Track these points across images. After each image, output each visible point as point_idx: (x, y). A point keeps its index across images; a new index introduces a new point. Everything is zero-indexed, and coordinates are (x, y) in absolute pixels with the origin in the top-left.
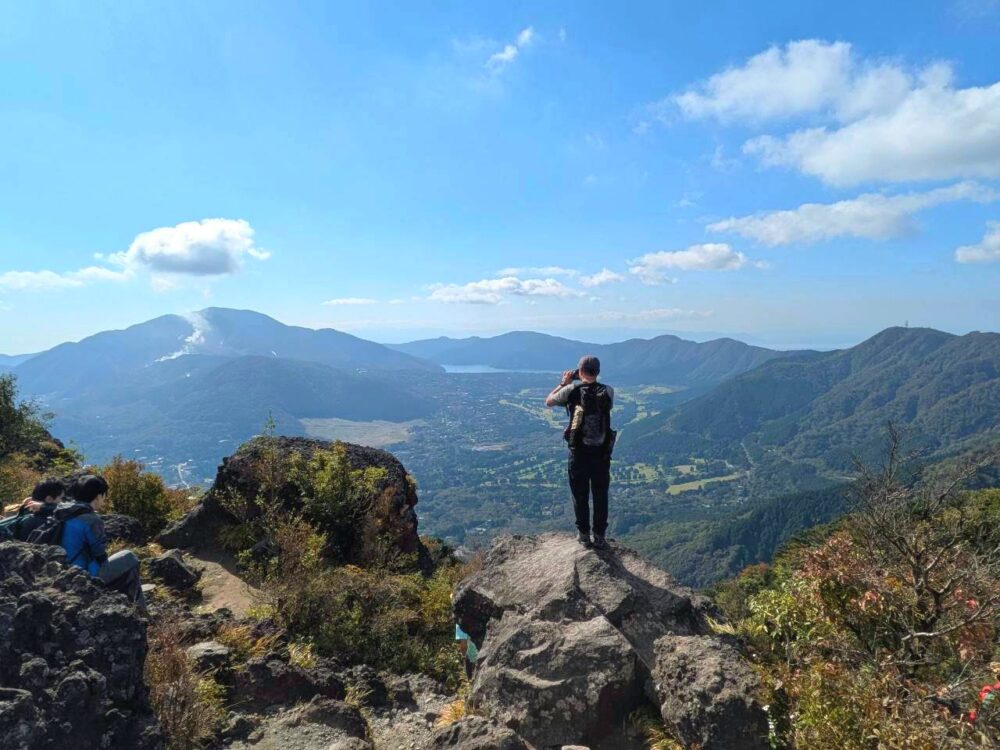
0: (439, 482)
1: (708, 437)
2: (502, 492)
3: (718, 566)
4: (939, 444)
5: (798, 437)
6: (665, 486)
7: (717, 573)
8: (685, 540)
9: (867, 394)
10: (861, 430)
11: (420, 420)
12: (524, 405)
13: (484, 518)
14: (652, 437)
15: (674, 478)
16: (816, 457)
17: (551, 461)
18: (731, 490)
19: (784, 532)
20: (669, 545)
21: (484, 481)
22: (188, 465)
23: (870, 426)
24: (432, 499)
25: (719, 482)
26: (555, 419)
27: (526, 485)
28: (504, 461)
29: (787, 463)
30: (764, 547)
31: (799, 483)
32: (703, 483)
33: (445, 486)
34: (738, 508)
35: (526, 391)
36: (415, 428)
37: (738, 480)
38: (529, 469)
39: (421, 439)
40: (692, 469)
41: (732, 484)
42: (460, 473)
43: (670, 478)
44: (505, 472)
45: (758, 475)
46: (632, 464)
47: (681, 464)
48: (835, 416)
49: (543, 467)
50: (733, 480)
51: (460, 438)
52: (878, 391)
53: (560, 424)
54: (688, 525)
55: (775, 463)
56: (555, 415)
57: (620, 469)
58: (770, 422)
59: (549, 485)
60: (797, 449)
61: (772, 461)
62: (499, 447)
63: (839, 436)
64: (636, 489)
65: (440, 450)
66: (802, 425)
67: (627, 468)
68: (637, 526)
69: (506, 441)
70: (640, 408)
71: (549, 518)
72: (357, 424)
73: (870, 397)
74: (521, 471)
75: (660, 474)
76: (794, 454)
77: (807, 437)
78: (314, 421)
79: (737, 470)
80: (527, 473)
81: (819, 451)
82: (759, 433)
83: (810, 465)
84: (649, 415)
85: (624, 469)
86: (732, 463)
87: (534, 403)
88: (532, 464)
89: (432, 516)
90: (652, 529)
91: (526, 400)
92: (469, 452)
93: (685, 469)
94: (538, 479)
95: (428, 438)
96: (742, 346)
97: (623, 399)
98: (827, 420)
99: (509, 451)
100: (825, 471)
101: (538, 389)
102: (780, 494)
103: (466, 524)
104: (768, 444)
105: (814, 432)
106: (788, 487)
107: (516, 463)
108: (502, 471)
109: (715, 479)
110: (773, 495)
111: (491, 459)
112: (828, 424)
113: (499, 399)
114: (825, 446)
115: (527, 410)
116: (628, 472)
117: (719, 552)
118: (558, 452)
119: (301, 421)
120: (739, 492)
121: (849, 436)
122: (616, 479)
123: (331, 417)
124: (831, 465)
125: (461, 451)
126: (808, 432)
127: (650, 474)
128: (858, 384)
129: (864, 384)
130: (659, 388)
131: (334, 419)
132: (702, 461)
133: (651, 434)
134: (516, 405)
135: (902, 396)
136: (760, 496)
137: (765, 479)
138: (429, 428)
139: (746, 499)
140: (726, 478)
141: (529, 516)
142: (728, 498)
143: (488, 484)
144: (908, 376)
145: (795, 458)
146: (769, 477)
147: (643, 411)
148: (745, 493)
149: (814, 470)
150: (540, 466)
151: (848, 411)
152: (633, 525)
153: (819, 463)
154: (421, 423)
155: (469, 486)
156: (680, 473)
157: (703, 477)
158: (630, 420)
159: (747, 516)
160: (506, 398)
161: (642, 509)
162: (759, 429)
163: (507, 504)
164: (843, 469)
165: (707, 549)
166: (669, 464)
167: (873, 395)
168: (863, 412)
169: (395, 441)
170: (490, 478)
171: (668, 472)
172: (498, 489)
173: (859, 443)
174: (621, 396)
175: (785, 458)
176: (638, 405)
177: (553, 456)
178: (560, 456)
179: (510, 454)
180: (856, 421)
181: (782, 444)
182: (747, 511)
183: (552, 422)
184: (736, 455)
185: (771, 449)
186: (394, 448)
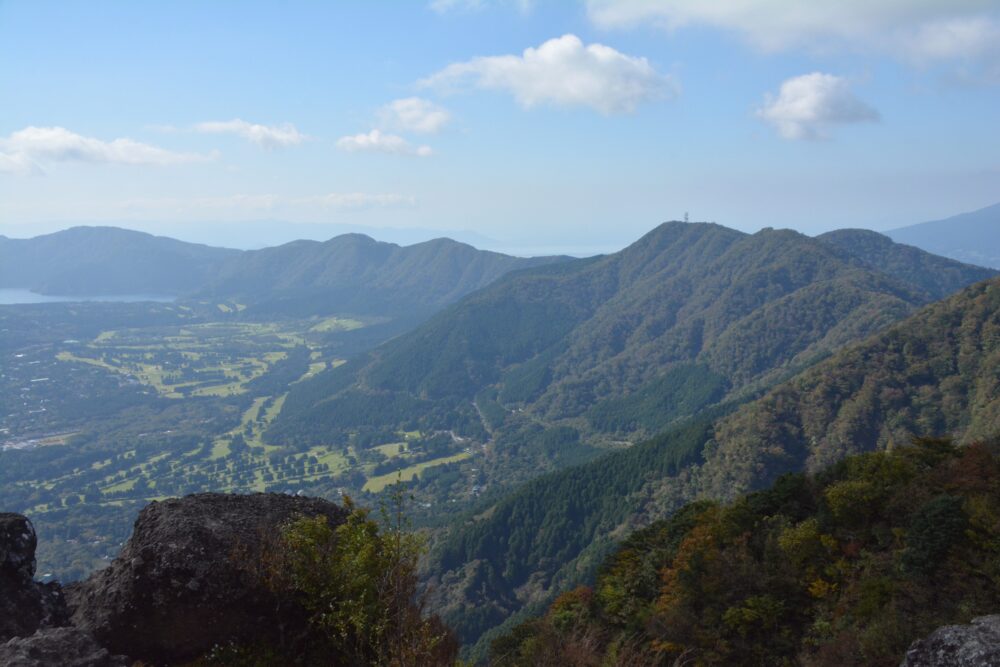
1: (423, 395)
2: (70, 522)
3: (449, 596)
4: (730, 386)
5: (555, 387)
6: (360, 480)
7: (449, 607)
9: (640, 321)
10: (634, 371)
12: (107, 361)
15: (376, 464)
16: (577, 415)
17: (163, 456)
18: (461, 476)
19: (541, 531)
21: (34, 504)
23: (646, 365)
25: (443, 465)
26: (168, 382)
27: (119, 503)
28: (69, 466)
29: (540, 428)
30: (514, 557)
31: (556, 456)
32: (419, 469)
34: (472, 503)
35: (105, 336)
37: (471, 460)
38: (123, 473)
40: (401, 449)
41: (463, 467)
43: (368, 467)
44: (76, 484)
45: (499, 449)
46: (305, 449)
47: (383, 442)
48: (601, 354)
49: (149, 468)
50: (464, 461)
52: (654, 314)
53: (177, 390)
55: (522, 430)
56: (166, 374)
57: (286, 459)
58: (513, 367)
60: (552, 406)
61: (519, 426)
62: (61, 440)
63: (607, 383)
66: (557, 368)
67: (298, 456)
69: (73, 426)
70: (314, 356)
73: (644, 324)
74: (108, 479)
75: (352, 461)
76: (549, 414)
77: (565, 387)
79: (468, 445)
80: (119, 480)
81: (581, 407)
82: (498, 386)
83: (571, 428)
84: (329, 365)
85: (292, 459)
86: (461, 434)
87: (125, 356)
88: (127, 464)
91: (110, 351)
93: (390, 450)
94: (140, 490)
96: (467, 251)
97: (285, 341)
98: (590, 360)
99: (80, 444)
100: (591, 434)
101: (133, 330)
102: (536, 475)
104: (511, 401)
105: (575, 379)
106: (542, 464)
107: (97, 466)
108: (69, 483)
109: (437, 462)
110: (522, 478)
111: (45, 463)
112: (592, 366)
113: (57, 352)
114: (591, 399)
115: (112, 368)
116: (300, 463)
117: (450, 574)
118: (175, 439)
120: (473, 478)
122: (280, 476)
124: (598, 425)
126: (566, 380)
127: (334, 463)
128: (630, 305)
129: (637, 305)
130: (343, 322)
132: (416, 434)
133: (334, 397)
134: (91, 361)
135: (685, 322)
136: (503, 482)
137: (510, 454)
139: (484, 488)
140: (453, 459)
142: (458, 489)
143: (43, 507)
144: (691, 292)
145: (549, 420)
146: (514, 451)
147: (319, 360)
148: (482, 480)
149: (576, 436)
150: (142, 466)
151: (618, 346)
153: (580, 423)
156: (384, 457)
157: (419, 460)
158: (297, 378)
159: (488, 514)
160: (72, 349)
162: (497, 378)
163: (83, 541)
164: (614, 430)
165: (432, 573)
166: (365, 444)
167: (648, 321)
168: (637, 345)
170: (45, 497)
171: (364, 457)
172: (63, 515)
173: (632, 390)
174: (281, 336)
175: (535, 420)
176: (311, 351)
177: (165, 448)
178: (179, 446)
179: (83, 450)
180: (628, 359)
181: (531, 400)
182: (488, 506)
183: (160, 388)
184: (466, 421)
185: (516, 408)
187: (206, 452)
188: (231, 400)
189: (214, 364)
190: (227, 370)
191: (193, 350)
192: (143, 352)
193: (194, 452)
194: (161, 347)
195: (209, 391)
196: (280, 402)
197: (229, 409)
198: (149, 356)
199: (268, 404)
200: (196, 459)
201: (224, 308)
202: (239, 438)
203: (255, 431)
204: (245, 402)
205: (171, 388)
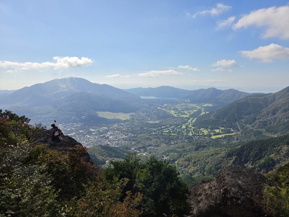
0: (139, 132)
1: (225, 120)
2: (158, 136)
3: (229, 162)
5: (257, 121)
6: (210, 136)
7: (228, 165)
8: (218, 154)
9: (281, 108)
10: (278, 120)
11: (133, 113)
13: (152, 144)
14: (206, 120)
15: (214, 133)
16: (262, 128)
17: (174, 127)
18: (233, 138)
19: (252, 152)
20: (212, 155)
22: (62, 125)
23: (282, 119)
24: (137, 137)
25: (229, 135)
27: (166, 134)
28: (158, 127)
29: (252, 130)
30: (245, 157)
31: (256, 136)
32: (223, 135)
33: (141, 133)
34: (235, 144)
35: (165, 105)
36: (132, 115)
37: (235, 135)
38: (167, 129)
39: (133, 119)
40: (220, 131)
41: (233, 136)
42: (145, 130)
43: (212, 134)
44: (160, 130)
45: (242, 133)
46: (200, 128)
47: (216, 129)
48: (270, 115)
49: (171, 128)
50: (233, 135)
51: (145, 119)
52: (285, 107)
53: (177, 115)
54: (219, 149)
55: (248, 130)
56: (175, 112)
57: (196, 130)
58: (246, 116)
59: (173, 134)
60: (256, 126)
62: (157, 122)
63: (271, 122)
64: (201, 136)
65: (139, 122)
66: (258, 117)
67: (198, 130)
68: (201, 148)
69: (159, 120)
70: (202, 111)
71: (173, 144)
72: (113, 114)
73: (282, 109)
74: (164, 130)
75: (209, 132)
76: (255, 127)
77: (259, 122)
78: (101, 112)
79: (235, 132)
80: (166, 130)
81: (263, 126)
82: (243, 120)
83: (260, 131)
84: (205, 113)
85: (197, 130)
86: (233, 129)
87: (168, 108)
88: (167, 127)
89: (137, 143)
90: (206, 149)
91: (166, 108)
92: (148, 123)
93: (217, 131)
94: (169, 132)
95: (135, 119)
96: (237, 91)
97: (197, 108)
98: (267, 116)
99: (160, 123)
100: (265, 133)
101: (170, 104)
102: (251, 140)
103: (147, 145)
104: (245, 124)
105: (262, 120)
106: (253, 138)
107: (163, 127)
108: (158, 129)
109: (227, 134)
110: (247, 140)
111: (154, 126)
112: (267, 118)
113: (157, 107)
114: (266, 125)
115: (166, 111)
116: (199, 131)
117: (229, 158)
119: (97, 112)
120: (235, 139)
121: (274, 122)
122: (195, 133)
123: (106, 111)
124: (268, 131)
125: (145, 123)
126: (260, 120)
127: (206, 132)
128: (278, 105)
129: (280, 105)
130: (209, 105)
132: (223, 128)
133: (206, 119)
134: (163, 109)
136: (243, 140)
137: (245, 135)
138: (136, 115)
139: (238, 141)
140: (231, 134)
141: (166, 144)
142: (232, 141)
143: (154, 133)
145: (255, 129)
146: (246, 134)
147: (203, 112)
148: (238, 139)
149: (262, 133)
150: (170, 128)
151: (274, 113)
152: (200, 148)
153: (263, 130)
154: (133, 114)
155: (148, 134)
156: (216, 132)
157: (223, 134)
158: (199, 115)
159: (239, 147)
160: (160, 107)
161: (203, 143)
162: (243, 118)
163: (160, 140)
164: (272, 132)
165: (225, 157)
166: (212, 129)
167: (283, 108)
168: (279, 114)
169: (125, 119)
170: (154, 131)
171: (212, 132)
172: (157, 135)
173: (277, 124)
174: (196, 107)
175: (251, 128)
176: (202, 110)
177: (174, 125)
178: (177, 125)
179: (161, 124)
180: (277, 117)
181: (250, 124)
182: (239, 145)
183: (174, 115)
184: (235, 127)
185: (247, 125)
186: (125, 121)
187: (181, 127)
188: (186, 118)
189: (184, 111)
190: (186, 112)
191: (180, 108)
192: (171, 108)
193: (179, 127)
194: (175, 107)
195: (182, 116)
196: (195, 119)
197: (186, 119)
198: (172, 109)
199: (193, 119)
200: (179, 128)
201: (186, 101)
202: (187, 125)
203: (190, 124)
204: (189, 119)
205: (176, 115)
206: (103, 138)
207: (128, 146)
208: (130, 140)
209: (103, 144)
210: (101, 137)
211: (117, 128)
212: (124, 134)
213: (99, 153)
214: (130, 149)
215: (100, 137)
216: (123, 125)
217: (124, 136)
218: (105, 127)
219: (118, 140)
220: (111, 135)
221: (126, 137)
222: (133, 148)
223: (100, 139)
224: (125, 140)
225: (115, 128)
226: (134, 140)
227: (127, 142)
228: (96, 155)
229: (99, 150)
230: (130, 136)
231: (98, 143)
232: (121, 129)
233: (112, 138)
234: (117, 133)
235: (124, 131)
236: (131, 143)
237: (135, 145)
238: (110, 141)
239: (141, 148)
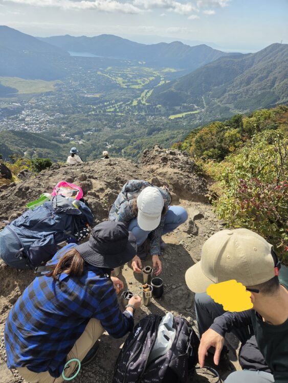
0: (70, 111)
1: (189, 93)
2: (99, 116)
4: (279, 99)
5: (227, 94)
6: (169, 115)
8: (174, 138)
9: (257, 75)
10: (251, 92)
11: (59, 81)
12: (109, 75)
13: (91, 128)
14: (165, 93)
15: (173, 112)
16: (230, 103)
17: (121, 103)
18: (195, 117)
20: (167, 140)
21: (91, 111)
23: (255, 90)
24: (68, 119)
25: (191, 114)
26: (124, 83)
27: (110, 114)
28: (99, 103)
29: (219, 106)
31: (222, 115)
32: (184, 114)
33: (73, 113)
34: (196, 125)
35: (110, 68)
36: (57, 85)
37: (198, 113)
38: (111, 106)
39: (60, 90)
40: (181, 108)
41: (196, 115)
42: (81, 107)
43: (171, 112)
44: (100, 108)
45: (207, 111)
46: (156, 105)
47: (176, 106)
48: (243, 85)
49: (117, 106)
50: (196, 113)
51: (79, 90)
52: (262, 74)
53: (126, 85)
54: (176, 131)
55: (214, 106)
56: (123, 80)
57: (151, 107)
58: (216, 87)
59: (120, 114)
60: (224, 100)
61: (213, 105)
62: (98, 96)
63: (242, 94)
64: (157, 116)
65: (70, 96)
66: (228, 89)
67: (154, 107)
68: (155, 132)
69: (100, 92)
70: (162, 79)
71: (120, 128)
73: (258, 77)
74: (108, 107)
75: (167, 110)
76: (223, 102)
77: (229, 95)
78: (5, 78)
79: (199, 109)
80: (110, 108)
81: (233, 101)
82: (210, 92)
83: (228, 107)
84: (165, 82)
86: (197, 106)
87: (114, 74)
88: (112, 104)
89: (69, 127)
90: (161, 133)
91: (110, 73)
92: (84, 97)
93: (178, 108)
94: (115, 111)
95: (64, 90)
96: (210, 50)
97: (154, 74)
98: (238, 87)
99: (102, 98)
100: (233, 110)
101: (116, 67)
103: (83, 130)
105: (233, 93)
107: (106, 104)
109: (189, 113)
110: (211, 119)
111: (94, 101)
112: (239, 89)
113: (97, 72)
114: (236, 99)
115: (111, 78)
116: (154, 109)
118: (124, 99)
120: (198, 118)
121: (246, 95)
122: (149, 112)
124: (236, 107)
125: (80, 97)
126: (230, 93)
127: (163, 110)
128: (255, 70)
129: (257, 71)
130: (171, 69)
131: (15, 78)
132: (185, 104)
133: (165, 91)
134: (105, 75)
135: (271, 77)
136: (206, 120)
137: (209, 113)
138: (64, 85)
139: (200, 121)
140: (194, 112)
141: (111, 127)
142: (193, 121)
143: (93, 113)
144: (276, 68)
145: (223, 104)
146: (211, 112)
148: (200, 119)
149: (229, 109)
150: (116, 105)
151: (248, 83)
152: (154, 131)
153: (231, 106)
154: (60, 82)
155: (84, 113)
156: (176, 110)
157: (185, 112)
158: (156, 86)
160: (101, 71)
161: (158, 125)
162: (210, 90)
164: (240, 109)
166: (171, 106)
167: (260, 76)
168: (254, 84)
169: (48, 90)
170: (94, 110)
171: (171, 109)
172: (97, 115)
173: (249, 97)
174: (154, 72)
175: (219, 104)
176: (161, 78)
177: (122, 101)
178: (125, 101)
179: (102, 99)
180: (250, 88)
181: (219, 98)
182: (199, 126)
183: (122, 84)
184: (199, 102)
185: (214, 100)
186: (48, 94)
187: (131, 103)
188: (139, 89)
189: (135, 79)
190: (139, 81)
191: (130, 74)
192: (118, 73)
193: (129, 103)
194: (122, 72)
195: (133, 87)
196: (151, 91)
197: (138, 92)
198: (119, 75)
199: (148, 92)
200: (129, 105)
201: (140, 63)
202: (140, 100)
203: (144, 99)
204: (142, 91)
205: (124, 84)
206: (17, 121)
207: (56, 131)
208: (58, 123)
209: (16, 130)
210: (13, 119)
211: (36, 105)
212: (47, 113)
213: (13, 142)
214: (59, 136)
215: (10, 119)
216: (46, 101)
217: (49, 117)
218: (17, 103)
219: (40, 123)
220: (28, 115)
221: (52, 118)
222: (63, 134)
223: (10, 122)
224: (50, 122)
225: (33, 105)
226: (64, 123)
227: (54, 126)
228: (7, 145)
229: (11, 137)
230: (58, 116)
231: (8, 128)
232: (43, 106)
233: (30, 119)
234: (38, 113)
235: (48, 110)
236: (60, 126)
237: (66, 130)
238: (27, 125)
239: (75, 134)
